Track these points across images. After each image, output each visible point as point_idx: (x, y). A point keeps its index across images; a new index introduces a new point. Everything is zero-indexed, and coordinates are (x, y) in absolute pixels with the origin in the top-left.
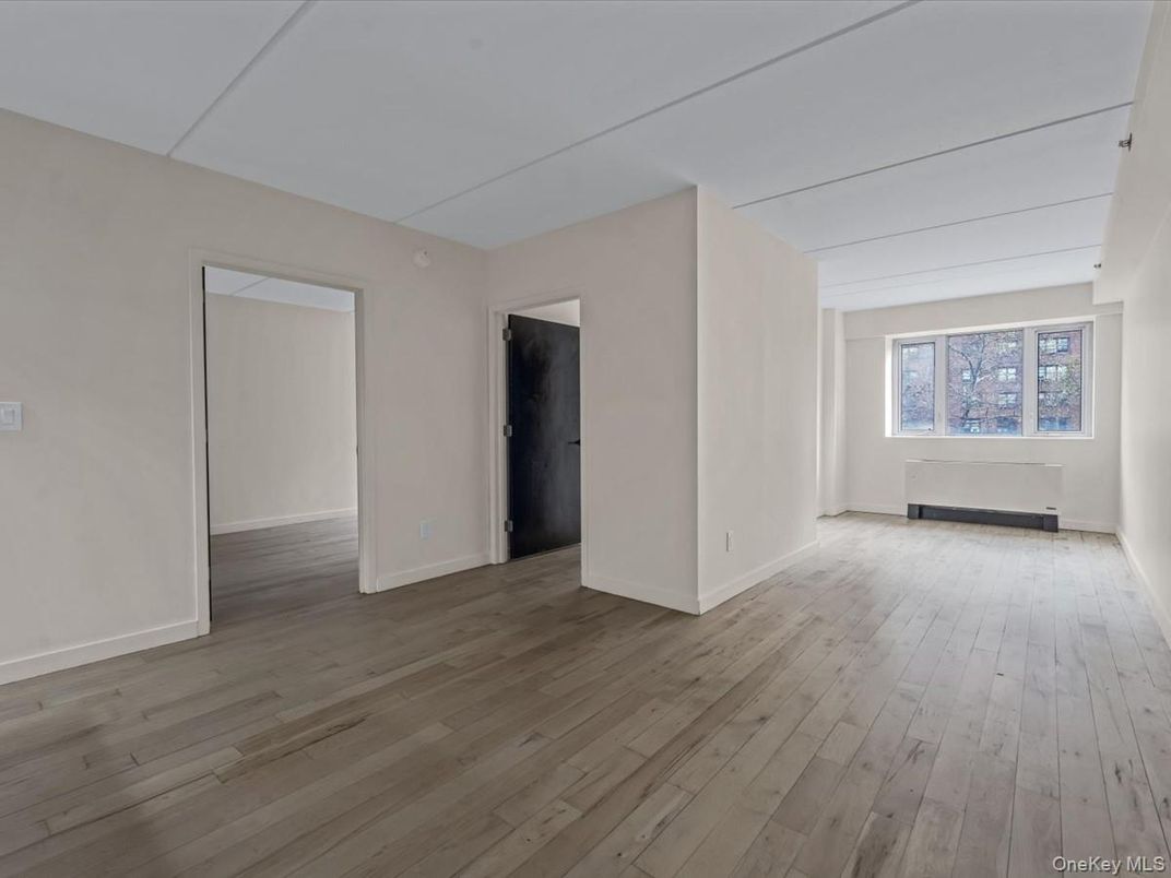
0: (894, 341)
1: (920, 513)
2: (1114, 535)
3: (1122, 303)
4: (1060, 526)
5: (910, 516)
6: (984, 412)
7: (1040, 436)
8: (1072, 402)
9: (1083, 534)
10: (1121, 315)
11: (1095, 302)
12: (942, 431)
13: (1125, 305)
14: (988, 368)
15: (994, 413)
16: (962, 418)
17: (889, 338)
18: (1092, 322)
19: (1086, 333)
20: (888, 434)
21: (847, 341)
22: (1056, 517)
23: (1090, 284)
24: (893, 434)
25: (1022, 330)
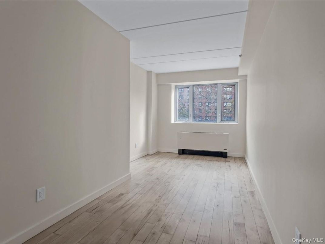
0: (175, 86)
1: (183, 152)
2: (244, 158)
3: (247, 75)
4: (228, 155)
5: (179, 153)
6: (211, 115)
7: (222, 123)
8: (233, 112)
9: (235, 158)
10: (246, 80)
11: (239, 75)
12: (190, 121)
13: (248, 76)
14: (212, 102)
15: (214, 115)
16: (206, 116)
17: (173, 85)
18: (238, 83)
19: (236, 86)
20: (173, 121)
21: (158, 85)
22: (226, 153)
23: (237, 68)
24: (175, 122)
25: (217, 84)
